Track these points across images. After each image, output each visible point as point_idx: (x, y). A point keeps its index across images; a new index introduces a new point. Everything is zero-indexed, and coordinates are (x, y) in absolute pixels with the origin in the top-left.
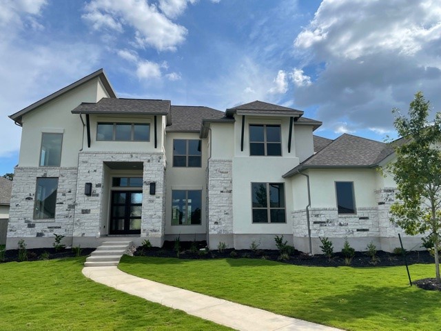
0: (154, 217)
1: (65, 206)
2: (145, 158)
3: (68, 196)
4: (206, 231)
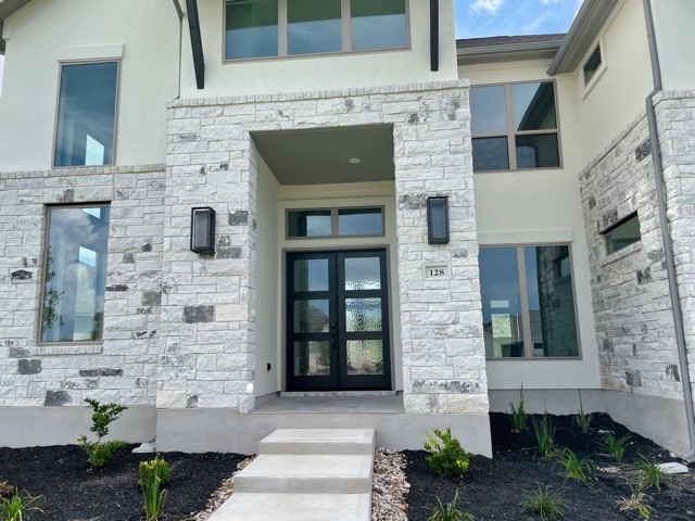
0: (451, 330)
1: (135, 298)
2: (398, 107)
3: (144, 263)
4: (605, 382)
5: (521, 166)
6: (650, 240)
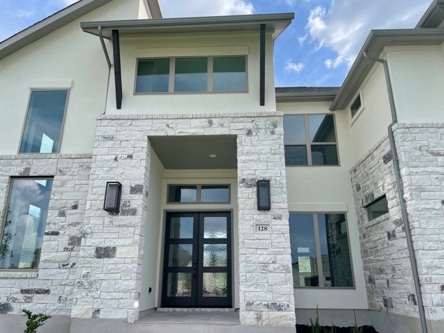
0: (271, 267)
1: (63, 240)
2: (240, 126)
3: (72, 216)
4: (371, 305)
5: (315, 163)
6: (394, 213)
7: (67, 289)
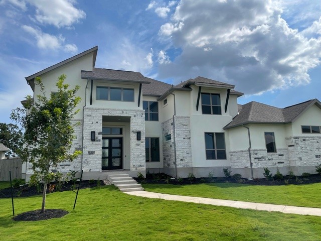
0: (140, 156)
1: (73, 149)
2: (132, 113)
4: (164, 166)
5: (150, 120)
6: (172, 140)
7: (76, 164)
